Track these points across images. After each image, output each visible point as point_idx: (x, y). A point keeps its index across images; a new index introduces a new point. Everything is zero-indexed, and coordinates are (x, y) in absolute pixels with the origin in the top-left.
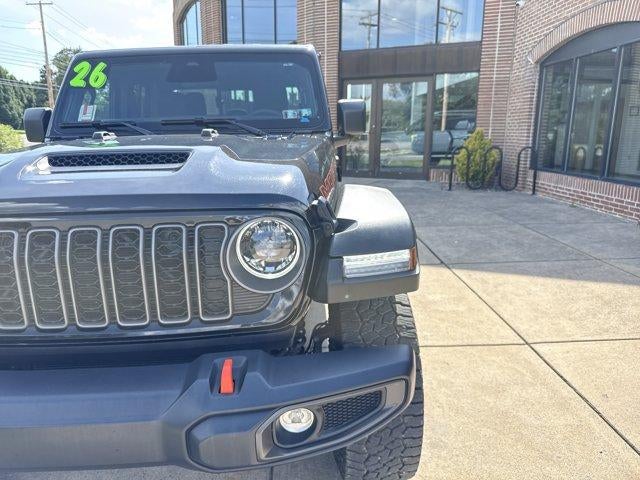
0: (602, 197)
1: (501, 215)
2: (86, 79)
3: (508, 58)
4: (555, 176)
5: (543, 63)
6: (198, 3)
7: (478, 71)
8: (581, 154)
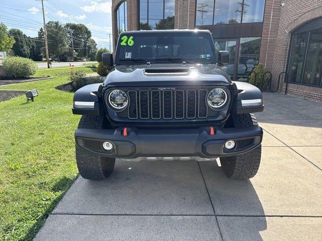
0: (319, 95)
1: (271, 102)
2: (127, 42)
3: (275, 30)
4: (296, 86)
5: (293, 33)
6: (126, 2)
7: (261, 36)
8: (309, 76)
